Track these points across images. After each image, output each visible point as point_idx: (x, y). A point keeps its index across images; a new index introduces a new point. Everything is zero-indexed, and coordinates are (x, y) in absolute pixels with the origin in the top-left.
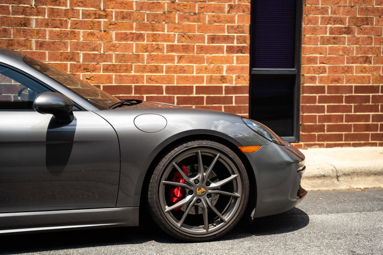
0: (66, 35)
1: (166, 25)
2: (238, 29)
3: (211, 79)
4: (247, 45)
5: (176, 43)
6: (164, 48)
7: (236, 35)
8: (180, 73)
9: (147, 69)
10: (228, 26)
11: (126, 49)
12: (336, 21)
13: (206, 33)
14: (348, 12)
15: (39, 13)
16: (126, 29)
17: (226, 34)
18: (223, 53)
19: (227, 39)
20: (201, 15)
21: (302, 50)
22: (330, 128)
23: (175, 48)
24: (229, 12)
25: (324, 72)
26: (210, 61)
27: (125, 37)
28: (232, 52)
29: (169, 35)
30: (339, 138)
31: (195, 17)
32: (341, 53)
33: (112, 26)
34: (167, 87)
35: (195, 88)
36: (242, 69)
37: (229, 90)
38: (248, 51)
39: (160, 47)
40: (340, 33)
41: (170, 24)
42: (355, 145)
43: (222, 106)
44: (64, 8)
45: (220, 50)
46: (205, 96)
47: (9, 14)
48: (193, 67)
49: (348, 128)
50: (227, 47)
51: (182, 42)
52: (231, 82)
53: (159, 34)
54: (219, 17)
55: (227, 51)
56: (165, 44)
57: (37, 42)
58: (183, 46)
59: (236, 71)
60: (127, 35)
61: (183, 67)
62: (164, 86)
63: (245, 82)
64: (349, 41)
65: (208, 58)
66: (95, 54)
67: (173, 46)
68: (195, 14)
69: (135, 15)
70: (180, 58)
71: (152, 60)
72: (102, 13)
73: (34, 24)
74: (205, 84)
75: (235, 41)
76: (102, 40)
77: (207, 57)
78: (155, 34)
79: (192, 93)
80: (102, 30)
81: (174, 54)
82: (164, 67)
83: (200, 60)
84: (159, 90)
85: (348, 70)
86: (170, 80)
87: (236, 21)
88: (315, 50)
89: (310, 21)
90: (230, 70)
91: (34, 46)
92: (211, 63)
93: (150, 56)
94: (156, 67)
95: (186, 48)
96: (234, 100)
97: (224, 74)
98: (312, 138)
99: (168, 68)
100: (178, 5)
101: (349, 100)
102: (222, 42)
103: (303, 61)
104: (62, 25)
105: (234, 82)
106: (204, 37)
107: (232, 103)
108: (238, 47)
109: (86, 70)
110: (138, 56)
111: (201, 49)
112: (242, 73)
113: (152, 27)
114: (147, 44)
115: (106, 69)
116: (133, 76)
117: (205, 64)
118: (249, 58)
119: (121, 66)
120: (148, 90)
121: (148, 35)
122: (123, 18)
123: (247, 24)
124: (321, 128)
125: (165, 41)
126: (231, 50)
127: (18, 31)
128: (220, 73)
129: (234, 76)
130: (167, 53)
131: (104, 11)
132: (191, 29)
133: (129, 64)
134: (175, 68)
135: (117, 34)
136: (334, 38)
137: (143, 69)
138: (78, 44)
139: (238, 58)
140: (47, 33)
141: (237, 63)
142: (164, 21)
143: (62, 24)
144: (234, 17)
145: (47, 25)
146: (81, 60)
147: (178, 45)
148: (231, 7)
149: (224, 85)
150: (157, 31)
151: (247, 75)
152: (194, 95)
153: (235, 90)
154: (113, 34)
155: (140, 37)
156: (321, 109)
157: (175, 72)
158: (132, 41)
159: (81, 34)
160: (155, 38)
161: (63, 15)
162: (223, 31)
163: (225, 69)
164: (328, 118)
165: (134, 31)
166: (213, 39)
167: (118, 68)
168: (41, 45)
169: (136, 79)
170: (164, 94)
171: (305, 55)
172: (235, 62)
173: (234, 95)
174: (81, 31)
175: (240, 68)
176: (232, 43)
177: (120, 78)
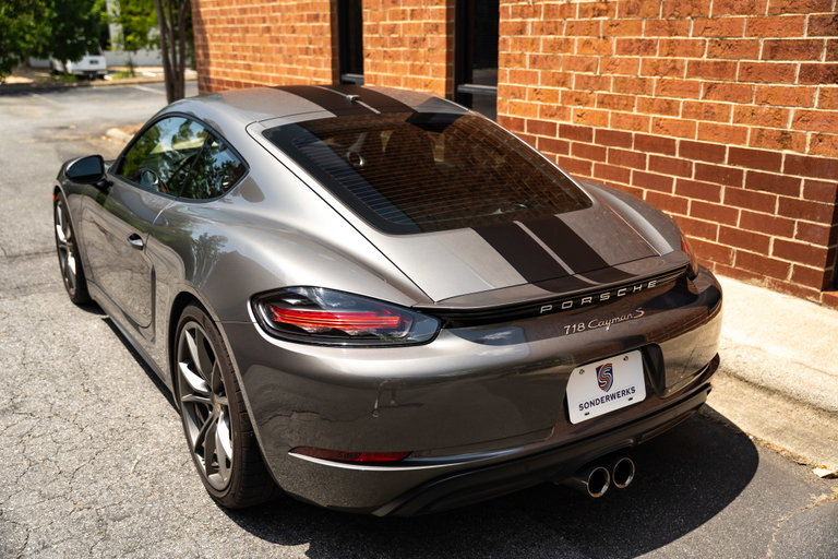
0: (560, 45)
1: (692, 22)
2: (835, 25)
3: (759, 136)
5: (705, 58)
6: (683, 68)
7: (826, 38)
8: (705, 118)
9: (656, 107)
10: (811, 18)
11: (627, 69)
13: (761, 36)
15: (535, 13)
16: (631, 33)
17: (805, 37)
18: (792, 82)
19: (805, 48)
23: (701, 68)
26: (764, 97)
27: (626, 48)
28: (813, 80)
29: (694, 43)
33: (614, 29)
34: (682, 142)
35: (727, 151)
36: (831, 120)
37: (793, 164)
39: (678, 66)
41: (699, 21)
43: (775, 197)
45: (786, 73)
46: (746, 170)
48: (729, 107)
50: (803, 66)
51: (715, 56)
52: (801, 147)
53: (678, 40)
55: (800, 77)
56: (687, 59)
57: (531, 57)
58: (715, 63)
59: (816, 124)
60: (632, 44)
61: (712, 108)
62: (678, 139)
63: (832, 151)
65: (760, 91)
66: (589, 77)
67: (698, 63)
69: (646, 6)
70: (709, 88)
71: (663, 90)
72: (603, 6)
73: (529, 28)
74: (746, 147)
75: (824, 54)
76: (599, 52)
77: (759, 88)
78: (672, 41)
79: (721, 160)
80: (601, 35)
81: (700, 80)
82: (681, 105)
83: (741, 95)
84: (668, 146)
86: (689, 130)
87: (834, 4)
90: (801, 119)
91: (527, 62)
92: (765, 102)
93: (661, 82)
94: (669, 103)
95: (722, 70)
96: (802, 189)
97: (789, 128)
99: (687, 107)
102: (794, 56)
104: (556, 29)
105: (808, 149)
106: (758, 45)
107: (798, 196)
108: (829, 67)
109: (578, 101)
110: (644, 80)
111: (748, 71)
112: (829, 129)
113: (670, 26)
114: (659, 61)
115: (601, 103)
116: (636, 117)
117: (753, 104)
119: (620, 98)
120: (655, 144)
121: (662, 44)
122: (629, 13)
125: (687, 54)
126: (810, 74)
127: (515, 41)
128: (779, 125)
129: (809, 135)
130: (687, 77)
132: (734, 27)
133: (631, 95)
134: (697, 108)
135: (618, 42)
137: (649, 106)
138: (571, 59)
139: (823, 93)
140: (541, 43)
141: (820, 106)
142: (689, 15)
145: (542, 31)
146: (573, 86)
147: (707, 63)
149: (785, 152)
150: (676, 34)
152: (725, 165)
153: (808, 165)
154: (614, 40)
155: (648, 47)
157: (697, 116)
158: (637, 54)
159: (576, 44)
160: (671, 48)
161: (558, 13)
162: (800, 29)
165: (642, 37)
166: (774, 50)
167: (615, 101)
168: (534, 61)
169: (638, 123)
170: (677, 156)
172: (816, 104)
173: (803, 178)
174: (577, 38)
175: (825, 117)
176: (815, 58)
177: (618, 120)
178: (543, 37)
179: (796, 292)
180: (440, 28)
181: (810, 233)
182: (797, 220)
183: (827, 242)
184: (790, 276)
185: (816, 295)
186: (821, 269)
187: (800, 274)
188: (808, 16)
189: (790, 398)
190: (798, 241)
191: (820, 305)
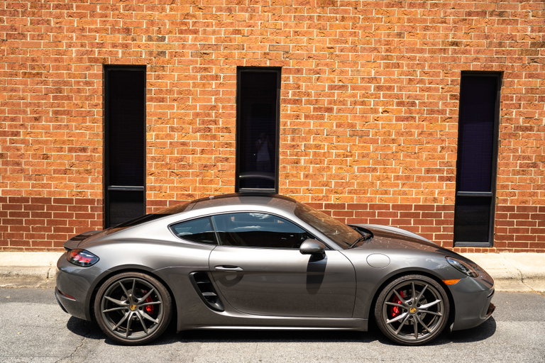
0: (324, 169)
1: (394, 161)
2: (447, 164)
3: (426, 200)
4: (454, 175)
5: (400, 174)
6: (392, 177)
7: (446, 168)
8: (403, 195)
9: (379, 193)
10: (440, 162)
11: (364, 178)
12: (524, 158)
13: (423, 167)
14: (535, 152)
15: (306, 155)
16: (365, 164)
17: (438, 167)
18: (435, 181)
19: (439, 171)
20: (420, 154)
21: (497, 179)
22: (518, 238)
23: (400, 177)
24: (441, 152)
25: (515, 195)
26: (426, 187)
27: (364, 170)
28: (443, 181)
29: (395, 169)
30: (526, 245)
31: (415, 155)
32: (528, 182)
33: (355, 163)
34: (393, 205)
35: (413, 206)
36: (450, 192)
37: (439, 208)
38: (455, 180)
39: (389, 177)
40: (528, 167)
41: (397, 161)
42: (538, 251)
43: (433, 220)
44: (323, 151)
45: (433, 179)
46: (421, 212)
47: (287, 156)
48: (413, 191)
49: (532, 238)
50: (439, 177)
51: (405, 173)
52: (441, 202)
53: (388, 168)
54: (433, 155)
55: (438, 180)
56: (393, 175)
57: (304, 174)
58: (405, 176)
59: (445, 194)
60: (365, 168)
61: (405, 191)
62: (391, 204)
63: (451, 202)
64: (535, 173)
65: (424, 185)
66: (343, 182)
67: (398, 176)
68: (415, 153)
69: (372, 155)
70: (403, 184)
71: (383, 186)
72: (349, 154)
73: (302, 162)
74: (421, 204)
75: (445, 173)
76: (348, 172)
77: (424, 183)
78: (385, 168)
79: (411, 209)
80: (348, 165)
81: (399, 182)
82: (391, 191)
83: (418, 186)
84: (387, 207)
85: (535, 194)
86: (396, 200)
87: (446, 158)
88: (508, 180)
89: (504, 158)
90: (440, 193)
91: (302, 177)
93: (381, 183)
94: (386, 191)
95: (408, 178)
96: (443, 216)
97: (436, 196)
98: (504, 245)
99: (394, 192)
101: (534, 217)
102: (435, 173)
103: (498, 187)
105: (443, 203)
106: (422, 170)
107: (441, 218)
108: (447, 177)
109: (336, 192)
110: (373, 183)
111: (419, 178)
112: (450, 196)
113: (384, 163)
114: (379, 175)
115: (350, 192)
116: (369, 197)
117: (422, 189)
118: (455, 185)
119: (361, 190)
120: (380, 207)
121: (381, 169)
122: (363, 157)
123: (454, 161)
124: (511, 238)
125: (392, 172)
126: (441, 179)
127: (293, 167)
128: (433, 196)
129: (444, 198)
130: (393, 181)
131: (350, 152)
132: (412, 164)
133: (366, 189)
134: (399, 192)
135: (358, 168)
136: (523, 171)
137: (376, 192)
138: (331, 175)
139: (446, 184)
140: (311, 168)
142: (392, 159)
143: (321, 162)
144: (445, 155)
145: (311, 163)
146: (333, 186)
147: (402, 176)
148: (443, 148)
149: (435, 204)
150: (387, 165)
151: (453, 197)
152: (413, 211)
153: (444, 208)
154: (356, 168)
155: (374, 170)
156: (512, 223)
157: (399, 195)
158: (369, 173)
159: (334, 168)
160: (385, 170)
161: (322, 156)
162: (436, 165)
163: (437, 193)
164: (517, 231)
165: (371, 166)
166: (428, 171)
167: (358, 191)
168: (306, 176)
169: (371, 199)
170: (391, 211)
171: (499, 183)
172: (445, 188)
173: (443, 212)
174: (334, 166)
175: (448, 192)
176: (443, 174)
177: (360, 199)
178: (311, 166)
180: (229, 160)
181: (447, 229)
182: (442, 226)
183: (453, 231)
186: (452, 241)
190: (443, 233)
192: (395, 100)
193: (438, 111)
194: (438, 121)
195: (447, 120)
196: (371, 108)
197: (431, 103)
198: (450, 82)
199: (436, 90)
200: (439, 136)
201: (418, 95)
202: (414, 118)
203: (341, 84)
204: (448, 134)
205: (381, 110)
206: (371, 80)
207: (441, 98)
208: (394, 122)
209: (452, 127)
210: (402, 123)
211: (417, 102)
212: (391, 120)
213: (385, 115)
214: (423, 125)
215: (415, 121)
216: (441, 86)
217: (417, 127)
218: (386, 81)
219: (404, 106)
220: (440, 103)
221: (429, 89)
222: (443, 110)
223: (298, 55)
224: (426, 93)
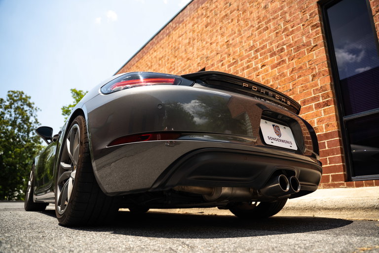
2: (323, 89)
4: (331, 98)
7: (320, 94)
10: (313, 90)
17: (313, 96)
18: (313, 110)
19: (314, 99)
20: (294, 89)
24: (313, 80)
28: (320, 108)
31: (291, 92)
36: (330, 118)
37: (321, 138)
38: (333, 103)
50: (315, 105)
54: (306, 86)
55: (315, 108)
59: (325, 121)
63: (333, 128)
68: (290, 90)
75: (321, 98)
87: (319, 84)
90: (320, 121)
96: (326, 145)
100: (280, 88)
102: (312, 102)
105: (324, 130)
107: (325, 148)
108: (324, 102)
112: (330, 121)
118: (334, 108)
123: (328, 83)
126: (318, 106)
129: (324, 126)
139: (324, 110)
141: (325, 115)
144: (317, 82)
148: (314, 76)
151: (334, 122)
153: (326, 136)
162: (311, 94)
166: (304, 102)
172: (323, 115)
173: (326, 141)
175: (327, 118)
176: (319, 101)
179: (335, 186)
181: (334, 160)
182: (328, 157)
183: (341, 161)
184: (331, 180)
185: (343, 184)
186: (342, 173)
187: (335, 178)
188: (312, 90)
189: (350, 209)
190: (330, 165)
191: (346, 188)
192: (269, 54)
193: (304, 45)
194: (305, 55)
195: (314, 49)
196: (254, 68)
197: (296, 42)
198: (308, 17)
199: (298, 29)
200: (308, 67)
201: (285, 41)
202: (284, 61)
203: (234, 61)
204: (316, 61)
205: (260, 66)
206: (251, 48)
207: (303, 34)
208: (270, 71)
209: (319, 53)
210: (276, 69)
211: (285, 47)
212: (267, 71)
213: (263, 68)
214: (293, 63)
215: (286, 63)
216: (301, 25)
217: (288, 67)
218: (260, 44)
219: (275, 55)
220: (304, 38)
221: (292, 32)
222: (307, 42)
223: (212, 55)
224: (290, 37)
